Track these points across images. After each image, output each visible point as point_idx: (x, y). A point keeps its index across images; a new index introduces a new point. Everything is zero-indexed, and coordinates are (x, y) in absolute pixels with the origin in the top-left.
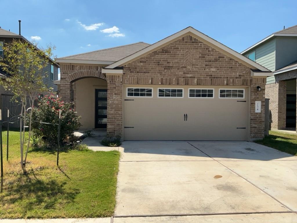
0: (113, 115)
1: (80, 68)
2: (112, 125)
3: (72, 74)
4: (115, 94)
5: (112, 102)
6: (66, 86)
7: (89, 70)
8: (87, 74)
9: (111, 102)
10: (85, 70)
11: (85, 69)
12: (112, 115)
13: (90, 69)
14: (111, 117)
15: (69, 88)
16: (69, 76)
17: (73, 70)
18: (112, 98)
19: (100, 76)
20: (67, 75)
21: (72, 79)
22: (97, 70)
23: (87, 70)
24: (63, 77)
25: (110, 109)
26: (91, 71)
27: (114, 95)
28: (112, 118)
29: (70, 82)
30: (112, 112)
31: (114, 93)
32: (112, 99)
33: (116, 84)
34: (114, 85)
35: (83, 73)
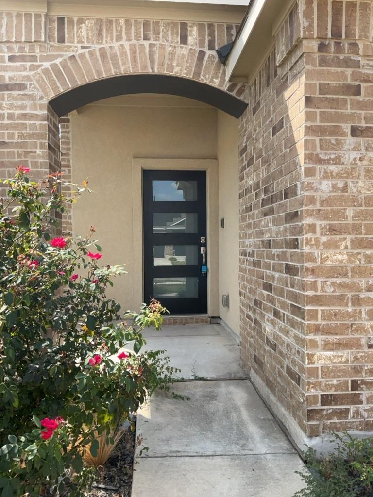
0: (345, 275)
1: (100, 34)
2: (339, 346)
3: (58, 61)
4: (355, 132)
5: (334, 187)
6: (24, 126)
7: (142, 42)
8: (134, 60)
9: (326, 186)
10: (124, 42)
11: (124, 36)
12: (338, 281)
13: (146, 38)
14: (330, 290)
15: (40, 136)
16: (39, 71)
17: (61, 40)
18: (338, 161)
19: (197, 73)
20: (33, 68)
21: (55, 88)
22: (184, 40)
23: (134, 42)
24: (11, 78)
25: (324, 239)
26: (151, 45)
27: (350, 141)
28: (341, 300)
29: (45, 102)
30: (337, 257)
31: (347, 127)
32: (333, 168)
33: (357, 65)
34: (349, 71)
35: (114, 56)
